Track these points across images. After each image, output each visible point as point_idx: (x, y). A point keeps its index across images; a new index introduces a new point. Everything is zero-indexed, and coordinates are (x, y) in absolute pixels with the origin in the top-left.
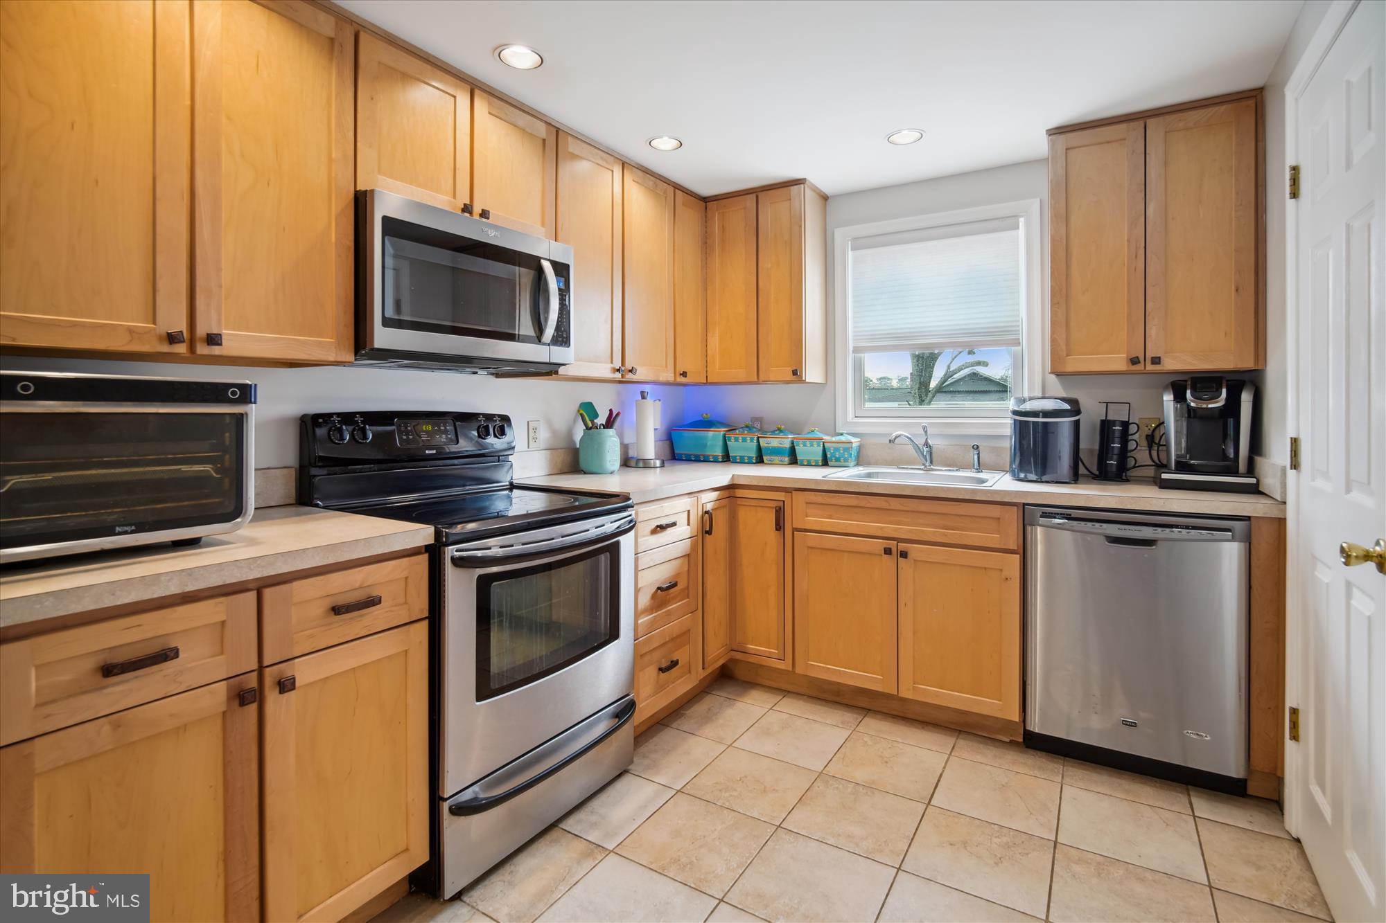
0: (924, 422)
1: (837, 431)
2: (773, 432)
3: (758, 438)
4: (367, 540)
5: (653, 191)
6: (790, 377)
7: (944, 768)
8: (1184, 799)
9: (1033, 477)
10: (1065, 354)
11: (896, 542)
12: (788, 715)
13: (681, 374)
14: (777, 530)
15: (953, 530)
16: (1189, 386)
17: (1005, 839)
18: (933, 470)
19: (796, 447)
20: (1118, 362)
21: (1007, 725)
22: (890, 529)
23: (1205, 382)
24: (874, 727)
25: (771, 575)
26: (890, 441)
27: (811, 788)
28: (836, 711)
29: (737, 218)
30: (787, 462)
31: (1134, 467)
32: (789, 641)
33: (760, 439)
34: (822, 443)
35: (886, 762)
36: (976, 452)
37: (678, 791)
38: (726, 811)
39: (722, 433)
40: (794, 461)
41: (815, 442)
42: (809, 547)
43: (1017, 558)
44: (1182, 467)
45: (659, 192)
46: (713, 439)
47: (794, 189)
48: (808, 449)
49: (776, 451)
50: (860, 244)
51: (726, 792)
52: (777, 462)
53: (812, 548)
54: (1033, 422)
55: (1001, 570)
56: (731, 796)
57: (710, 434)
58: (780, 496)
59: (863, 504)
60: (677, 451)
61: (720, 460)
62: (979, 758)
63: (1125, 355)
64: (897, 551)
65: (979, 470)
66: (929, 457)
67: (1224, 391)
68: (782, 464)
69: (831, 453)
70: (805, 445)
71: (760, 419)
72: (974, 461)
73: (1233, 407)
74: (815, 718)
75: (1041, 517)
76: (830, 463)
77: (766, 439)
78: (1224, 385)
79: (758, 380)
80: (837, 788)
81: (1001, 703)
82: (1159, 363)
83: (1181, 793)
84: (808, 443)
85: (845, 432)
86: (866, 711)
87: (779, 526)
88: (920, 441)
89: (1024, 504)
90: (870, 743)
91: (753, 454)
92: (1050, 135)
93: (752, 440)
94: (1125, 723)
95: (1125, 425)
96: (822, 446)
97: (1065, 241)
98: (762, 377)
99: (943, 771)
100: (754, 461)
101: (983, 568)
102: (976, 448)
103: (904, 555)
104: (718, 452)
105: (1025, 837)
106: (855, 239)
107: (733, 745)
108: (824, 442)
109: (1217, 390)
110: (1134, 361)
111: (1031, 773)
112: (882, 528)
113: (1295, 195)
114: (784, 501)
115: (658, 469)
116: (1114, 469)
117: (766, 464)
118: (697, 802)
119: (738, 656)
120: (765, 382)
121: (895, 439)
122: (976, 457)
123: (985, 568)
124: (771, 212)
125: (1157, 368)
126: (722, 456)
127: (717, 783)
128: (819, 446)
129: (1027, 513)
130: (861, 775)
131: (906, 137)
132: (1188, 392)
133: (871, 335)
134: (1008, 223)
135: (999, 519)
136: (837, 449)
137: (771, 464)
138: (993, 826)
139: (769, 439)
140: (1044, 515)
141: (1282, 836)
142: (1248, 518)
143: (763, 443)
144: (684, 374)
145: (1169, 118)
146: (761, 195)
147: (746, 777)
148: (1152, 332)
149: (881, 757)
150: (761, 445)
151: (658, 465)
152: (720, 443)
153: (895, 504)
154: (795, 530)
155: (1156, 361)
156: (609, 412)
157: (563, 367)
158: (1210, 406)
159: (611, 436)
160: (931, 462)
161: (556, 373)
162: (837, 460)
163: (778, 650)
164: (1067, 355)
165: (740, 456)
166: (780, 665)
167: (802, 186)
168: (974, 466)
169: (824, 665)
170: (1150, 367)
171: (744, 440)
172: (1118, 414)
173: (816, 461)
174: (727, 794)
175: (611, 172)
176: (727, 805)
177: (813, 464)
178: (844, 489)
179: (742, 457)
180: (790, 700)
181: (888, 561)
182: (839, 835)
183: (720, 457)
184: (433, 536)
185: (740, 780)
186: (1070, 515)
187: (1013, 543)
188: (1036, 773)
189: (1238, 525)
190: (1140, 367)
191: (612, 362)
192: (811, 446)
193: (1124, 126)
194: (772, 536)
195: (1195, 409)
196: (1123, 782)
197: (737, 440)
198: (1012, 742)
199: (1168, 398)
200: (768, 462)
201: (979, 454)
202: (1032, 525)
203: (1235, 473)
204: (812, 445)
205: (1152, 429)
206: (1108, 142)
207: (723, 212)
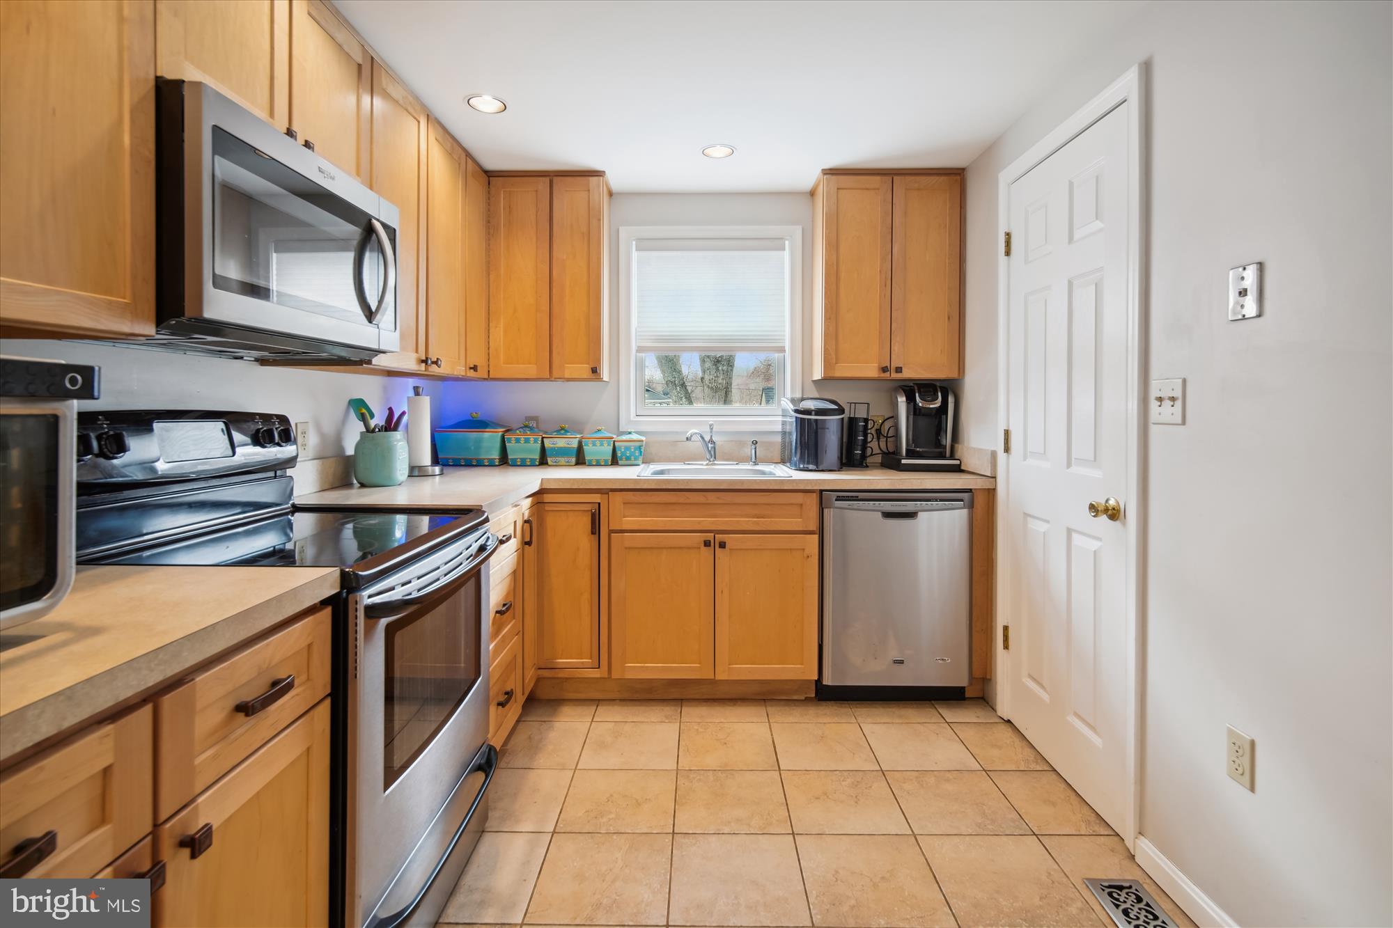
0: (711, 420)
1: (621, 430)
2: (558, 431)
3: (543, 438)
4: (279, 599)
5: (450, 154)
6: (586, 373)
7: (772, 735)
8: (933, 711)
9: (811, 467)
10: (834, 362)
11: (713, 534)
12: (613, 723)
13: (471, 368)
14: (592, 533)
15: (763, 517)
16: (916, 391)
17: (849, 781)
18: (715, 464)
19: (584, 447)
20: (872, 371)
21: (801, 684)
22: (708, 522)
23: (928, 388)
24: (693, 714)
25: (583, 581)
26: (687, 438)
27: (678, 787)
28: (654, 708)
29: (527, 201)
30: (574, 463)
31: (872, 455)
32: (602, 648)
33: (545, 440)
34: (612, 442)
35: (725, 743)
36: (753, 447)
37: (554, 832)
38: (615, 837)
39: (500, 434)
40: (580, 460)
41: (605, 442)
42: (626, 548)
43: (816, 537)
44: (911, 454)
45: (455, 157)
46: (490, 441)
47: (593, 180)
48: (598, 448)
49: (562, 452)
50: (645, 244)
51: (602, 817)
52: (563, 463)
53: (629, 548)
54: (808, 419)
55: (804, 550)
56: (610, 819)
57: (486, 435)
58: (596, 498)
59: (681, 500)
60: (441, 456)
61: (497, 464)
62: (791, 719)
63: (877, 365)
64: (714, 543)
65: (756, 463)
66: (713, 453)
67: (940, 394)
68: (568, 465)
69: (622, 452)
70: (594, 445)
71: (535, 419)
72: (751, 455)
73: (943, 408)
74: (643, 720)
75: (836, 500)
76: (620, 462)
77: (551, 439)
78: (939, 390)
79: (550, 374)
80: (700, 780)
81: (803, 666)
82: (901, 372)
83: (931, 708)
84: (598, 443)
85: (633, 430)
86: (680, 701)
87: (595, 528)
88: (707, 438)
89: (821, 491)
90: (701, 730)
91: (537, 456)
92: (825, 174)
93: (536, 441)
94: (896, 662)
95: (866, 420)
96: (612, 445)
97: (835, 267)
98: (555, 374)
99: (773, 738)
100: (537, 463)
101: (787, 549)
102: (755, 443)
103: (723, 545)
104: (495, 455)
105: (860, 773)
106: (639, 240)
107: (578, 768)
108: (614, 441)
109: (934, 394)
110: (884, 370)
111: (834, 721)
112: (699, 522)
113: (1008, 253)
114: (599, 504)
115: (437, 477)
116: (858, 457)
117: (550, 466)
118: (580, 837)
119: (546, 673)
120: (557, 379)
121: (691, 436)
122: (753, 451)
123: (791, 549)
124: (568, 201)
125: (899, 376)
126: (499, 459)
127: (586, 812)
128: (609, 445)
129: (823, 496)
130: (711, 761)
131: (719, 152)
132: (917, 395)
133: (658, 336)
134: (775, 244)
135: (802, 505)
136: (627, 448)
137: (557, 465)
138: (835, 772)
139: (555, 440)
140: (838, 499)
141: (997, 721)
142: (970, 491)
143: (547, 443)
144: (475, 368)
145: (909, 178)
146: (556, 179)
147: (612, 796)
148: (895, 348)
149: (717, 740)
150: (546, 446)
151: (437, 472)
152: (498, 445)
153: (712, 497)
154: (611, 532)
155: (899, 370)
156: (388, 412)
157: (382, 354)
158: (931, 406)
159: (399, 441)
160: (715, 458)
161: (369, 362)
162: (628, 458)
163: (591, 659)
164: (836, 363)
165: (521, 459)
166: (595, 674)
167: (601, 178)
168: (751, 459)
169: (642, 665)
170: (895, 375)
171: (527, 441)
172: (861, 413)
173: (606, 461)
174: (605, 820)
175: (417, 123)
176: (612, 830)
177: (603, 464)
178: (664, 487)
179: (523, 460)
180: (605, 708)
181: (706, 553)
182: (729, 822)
183: (497, 460)
184: (339, 581)
185: (608, 801)
186: (857, 497)
187: (813, 525)
188: (836, 719)
189: (965, 496)
190: (887, 374)
191: (417, 352)
192: (600, 446)
193: (878, 178)
194: (584, 541)
195: (921, 409)
196: (894, 710)
197: (518, 441)
198: (806, 699)
199: (902, 400)
200: (552, 464)
201: (755, 448)
202: (829, 508)
203: (942, 457)
204: (602, 445)
205: (880, 424)
206: (867, 189)
207: (510, 191)
